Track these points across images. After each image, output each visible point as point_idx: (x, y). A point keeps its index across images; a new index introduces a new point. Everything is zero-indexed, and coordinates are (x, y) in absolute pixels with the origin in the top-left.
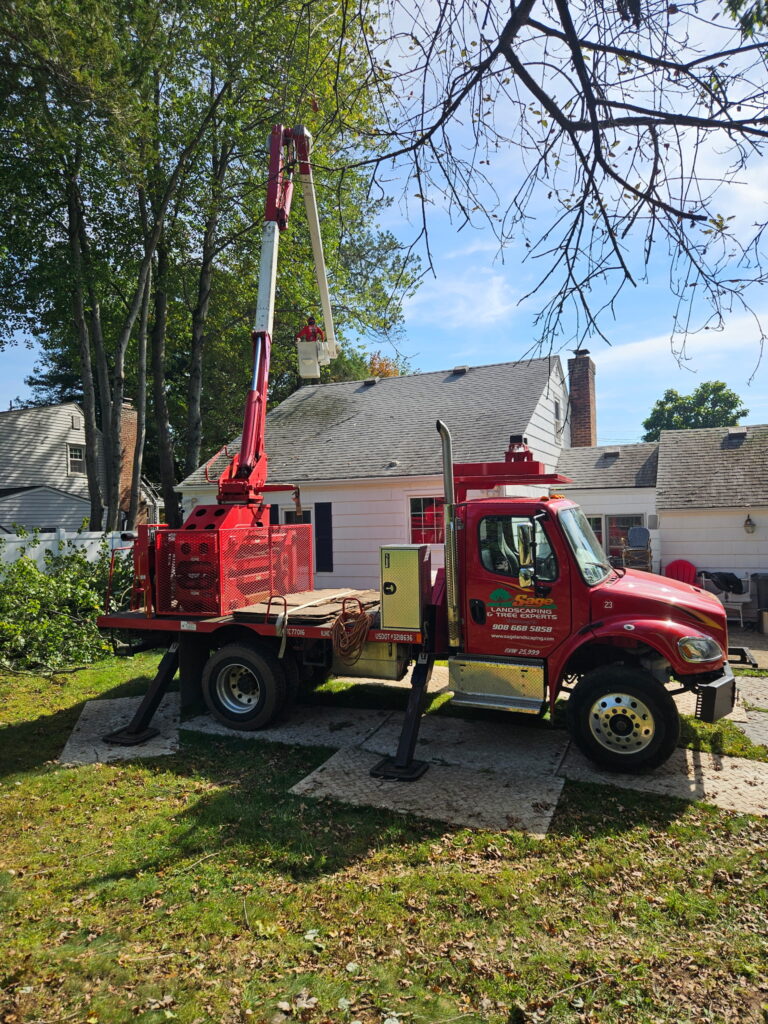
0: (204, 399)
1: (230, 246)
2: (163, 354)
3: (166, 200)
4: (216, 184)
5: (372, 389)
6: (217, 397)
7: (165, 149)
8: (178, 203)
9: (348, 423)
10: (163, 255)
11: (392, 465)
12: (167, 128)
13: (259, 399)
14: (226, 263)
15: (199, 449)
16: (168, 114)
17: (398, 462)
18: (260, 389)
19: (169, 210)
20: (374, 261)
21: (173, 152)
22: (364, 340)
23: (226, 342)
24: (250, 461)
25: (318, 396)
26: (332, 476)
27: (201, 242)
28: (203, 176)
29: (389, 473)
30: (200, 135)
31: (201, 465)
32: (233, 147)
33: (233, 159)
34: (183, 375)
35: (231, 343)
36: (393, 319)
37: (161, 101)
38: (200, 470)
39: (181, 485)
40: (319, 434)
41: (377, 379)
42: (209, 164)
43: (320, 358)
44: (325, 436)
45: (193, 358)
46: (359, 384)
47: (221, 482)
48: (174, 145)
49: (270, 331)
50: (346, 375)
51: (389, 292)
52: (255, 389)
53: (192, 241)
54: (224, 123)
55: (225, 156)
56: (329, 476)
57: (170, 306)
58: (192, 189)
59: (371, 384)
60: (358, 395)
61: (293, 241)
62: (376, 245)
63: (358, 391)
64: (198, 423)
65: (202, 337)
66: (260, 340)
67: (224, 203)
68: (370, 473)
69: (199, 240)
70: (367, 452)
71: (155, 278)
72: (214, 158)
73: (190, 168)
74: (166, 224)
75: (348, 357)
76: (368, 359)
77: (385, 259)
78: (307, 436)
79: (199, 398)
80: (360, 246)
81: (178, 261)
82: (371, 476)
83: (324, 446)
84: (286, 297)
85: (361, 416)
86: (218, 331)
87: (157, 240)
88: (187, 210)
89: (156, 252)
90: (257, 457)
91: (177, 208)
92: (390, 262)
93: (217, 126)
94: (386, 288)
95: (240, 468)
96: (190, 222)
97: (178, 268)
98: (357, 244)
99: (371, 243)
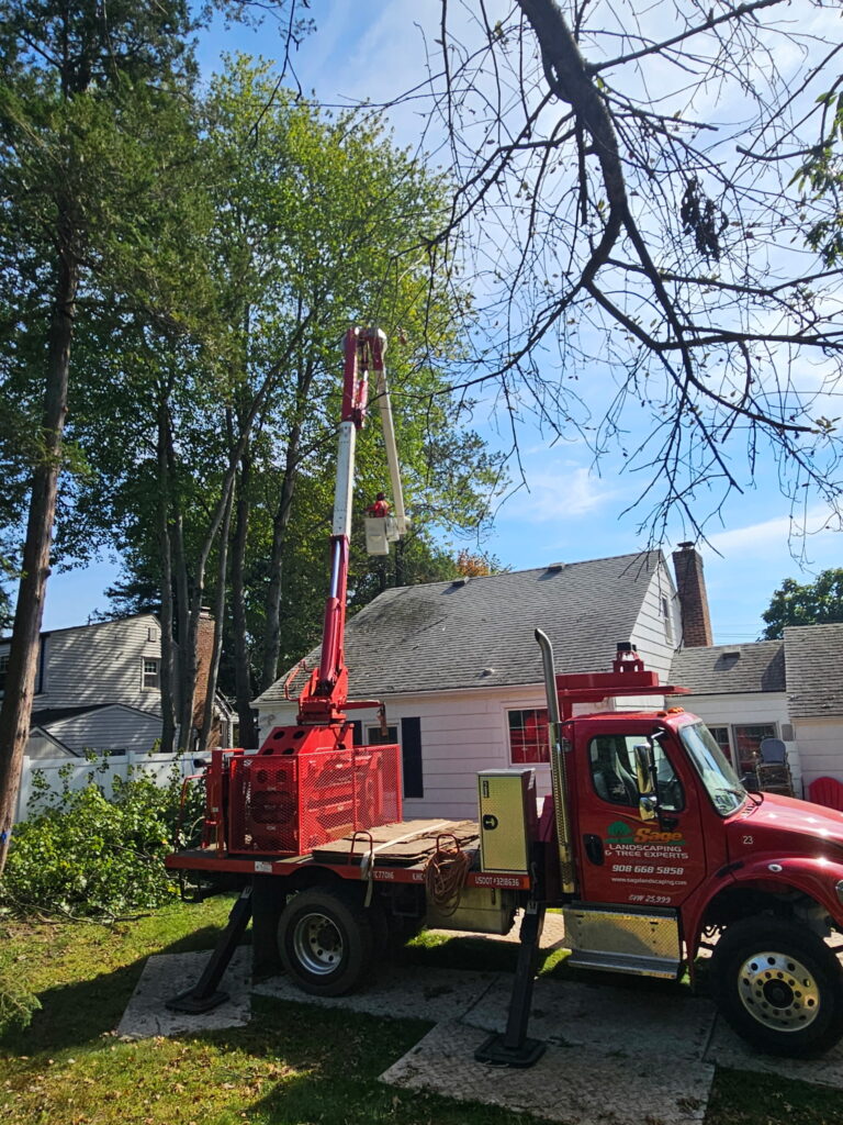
0: (284, 604)
1: (313, 453)
2: (243, 562)
3: (252, 415)
4: (299, 397)
5: (462, 589)
6: (295, 602)
7: (254, 369)
8: (264, 416)
9: (435, 627)
10: (247, 464)
11: (486, 673)
12: (254, 349)
13: (339, 607)
14: (309, 469)
15: (276, 659)
16: (256, 339)
17: (493, 671)
18: (339, 596)
19: (254, 422)
20: (459, 459)
21: (260, 370)
22: (450, 537)
23: (307, 547)
24: (331, 676)
25: (404, 598)
26: (421, 687)
27: (284, 450)
28: (289, 390)
29: (483, 682)
30: (287, 355)
31: (278, 678)
32: (318, 362)
33: (317, 373)
34: (261, 579)
35: (313, 548)
36: (481, 516)
37: (251, 326)
38: (278, 684)
39: (257, 701)
40: (404, 640)
41: (466, 579)
42: (295, 379)
43: (389, 534)
44: (411, 643)
45: (273, 564)
46: (446, 585)
47: (302, 701)
48: (261, 364)
49: (348, 533)
50: (433, 575)
51: (477, 490)
52: (334, 595)
53: (276, 450)
54: (310, 342)
55: (310, 371)
56: (417, 687)
57: (252, 513)
58: (277, 402)
59: (461, 584)
60: (445, 596)
61: (376, 445)
62: (460, 444)
63: (446, 592)
64: (276, 632)
65: (283, 543)
66: (338, 543)
67: (308, 413)
68: (462, 684)
69: (283, 449)
70: (458, 659)
71: (238, 488)
72: (300, 375)
73: (278, 383)
74: (251, 435)
75: (433, 555)
76: (455, 558)
77: (469, 457)
78: (392, 643)
79: (278, 606)
80: (444, 445)
81: (262, 470)
82: (464, 687)
83: (411, 653)
84: (369, 499)
85: (450, 619)
86: (300, 537)
87: (242, 451)
88: (272, 422)
89: (240, 462)
90: (338, 672)
91: (261, 420)
92: (475, 460)
93: (304, 346)
94: (473, 487)
95: (319, 684)
96: (275, 433)
97: (261, 476)
98: (442, 443)
99: (455, 443)
